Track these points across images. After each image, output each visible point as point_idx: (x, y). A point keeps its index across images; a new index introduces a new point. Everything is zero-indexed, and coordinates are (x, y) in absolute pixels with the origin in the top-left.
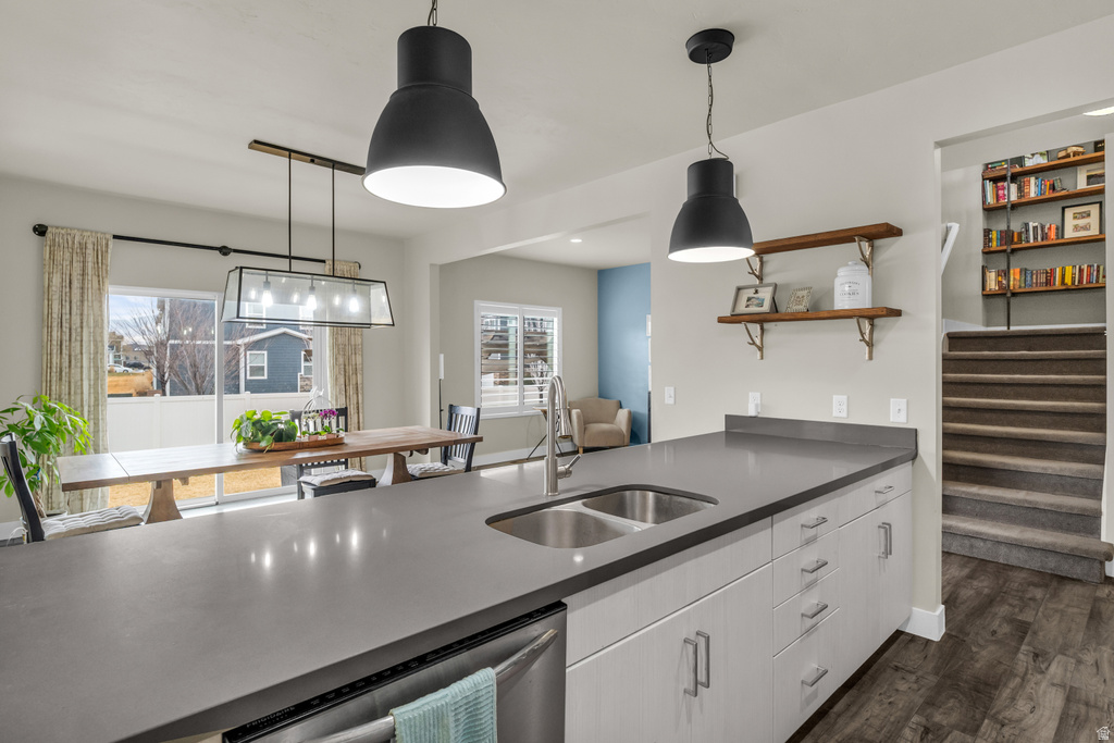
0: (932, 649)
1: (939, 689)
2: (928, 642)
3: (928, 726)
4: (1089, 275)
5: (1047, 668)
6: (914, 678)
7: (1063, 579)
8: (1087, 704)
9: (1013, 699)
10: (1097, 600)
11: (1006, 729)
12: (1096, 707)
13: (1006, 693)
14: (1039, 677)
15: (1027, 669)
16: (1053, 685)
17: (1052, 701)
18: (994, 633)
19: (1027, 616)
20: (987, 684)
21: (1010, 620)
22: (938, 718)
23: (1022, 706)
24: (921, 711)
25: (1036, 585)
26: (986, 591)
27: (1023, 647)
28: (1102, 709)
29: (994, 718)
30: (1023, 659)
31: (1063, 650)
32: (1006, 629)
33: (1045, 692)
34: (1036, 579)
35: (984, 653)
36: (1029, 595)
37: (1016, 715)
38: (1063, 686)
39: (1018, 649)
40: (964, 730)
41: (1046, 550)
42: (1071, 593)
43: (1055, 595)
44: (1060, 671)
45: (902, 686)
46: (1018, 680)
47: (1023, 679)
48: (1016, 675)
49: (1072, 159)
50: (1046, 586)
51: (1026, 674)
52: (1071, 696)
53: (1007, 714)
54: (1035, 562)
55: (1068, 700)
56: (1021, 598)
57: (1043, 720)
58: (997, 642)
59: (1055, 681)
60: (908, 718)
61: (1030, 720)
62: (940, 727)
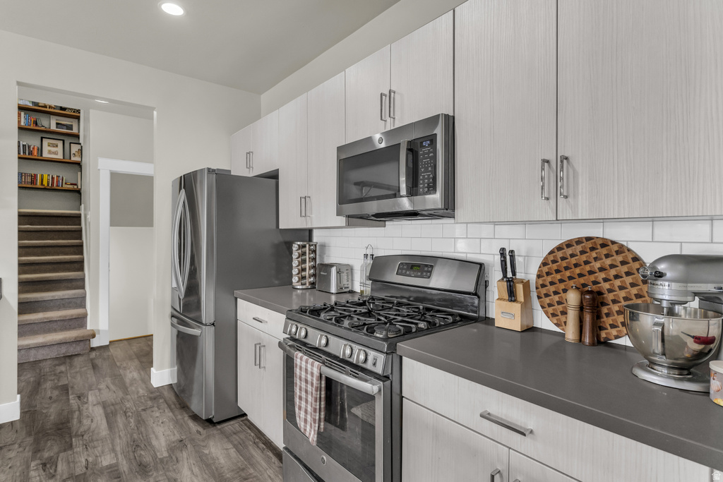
0: (18, 426)
1: (37, 441)
2: (12, 423)
3: (44, 461)
4: (58, 181)
5: (88, 400)
6: (17, 446)
7: (71, 357)
8: (113, 405)
9: (80, 422)
10: (92, 360)
11: (85, 437)
12: (117, 404)
13: (75, 421)
14: (86, 405)
15: (78, 405)
16: (94, 405)
17: (98, 413)
18: (50, 398)
19: (63, 382)
20: (63, 424)
21: (56, 388)
22: (46, 455)
23: (86, 422)
24: (33, 458)
25: (59, 365)
26: (32, 379)
27: (71, 397)
28: (119, 403)
29: (77, 436)
30: (74, 402)
31: (90, 389)
32: (56, 393)
33: (93, 411)
34: (57, 362)
35: (52, 410)
36: (58, 371)
37: (86, 428)
38: (98, 403)
39: (68, 399)
40: (65, 450)
41: (60, 344)
42: (78, 362)
43: (71, 366)
44: (94, 398)
45: (12, 454)
46: (77, 413)
47: (79, 411)
48: (75, 412)
49: (48, 109)
50: (64, 363)
51: (79, 408)
52: (104, 405)
53: (82, 430)
54: (53, 353)
55: (104, 408)
56: (55, 375)
57: (99, 422)
58: (55, 402)
59: (95, 403)
60: (28, 467)
61: (93, 426)
62: (51, 458)
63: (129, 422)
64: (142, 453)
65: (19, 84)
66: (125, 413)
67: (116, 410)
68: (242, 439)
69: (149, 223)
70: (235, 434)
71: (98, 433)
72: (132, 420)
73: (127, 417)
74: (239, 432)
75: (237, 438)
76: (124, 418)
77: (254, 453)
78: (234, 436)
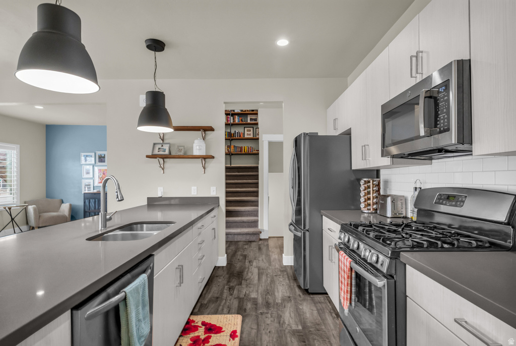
0: (225, 268)
1: (230, 277)
2: (223, 267)
3: (230, 287)
5: (253, 264)
6: (222, 277)
7: (251, 242)
8: (263, 269)
9: (247, 274)
10: (259, 245)
11: (247, 281)
13: (246, 272)
14: (251, 267)
15: (248, 266)
17: (256, 271)
18: (239, 259)
19: (245, 253)
20: (240, 272)
21: (242, 255)
22: (232, 284)
23: (250, 274)
24: (227, 284)
25: (245, 245)
26: (234, 249)
27: (247, 261)
28: (266, 269)
29: (244, 280)
30: (247, 263)
31: (255, 259)
32: (241, 257)
34: (245, 243)
35: (238, 265)
37: (249, 277)
38: (257, 267)
39: (245, 262)
40: (239, 285)
41: (247, 234)
42: (253, 244)
43: (250, 246)
44: (255, 264)
45: (220, 280)
47: (248, 268)
48: (246, 268)
50: (248, 244)
52: (259, 269)
53: (247, 277)
54: (244, 238)
55: (259, 270)
56: (243, 249)
57: (255, 276)
58: (240, 261)
60: (224, 287)
61: (252, 277)
62: (233, 286)
63: (268, 280)
64: (270, 297)
65: (225, 103)
66: (267, 274)
67: (263, 272)
68: (323, 308)
69: (281, 171)
70: (320, 303)
71: (253, 281)
72: (269, 279)
73: (267, 277)
74: (322, 303)
75: (320, 306)
76: (266, 277)
77: (328, 318)
78: (319, 304)
